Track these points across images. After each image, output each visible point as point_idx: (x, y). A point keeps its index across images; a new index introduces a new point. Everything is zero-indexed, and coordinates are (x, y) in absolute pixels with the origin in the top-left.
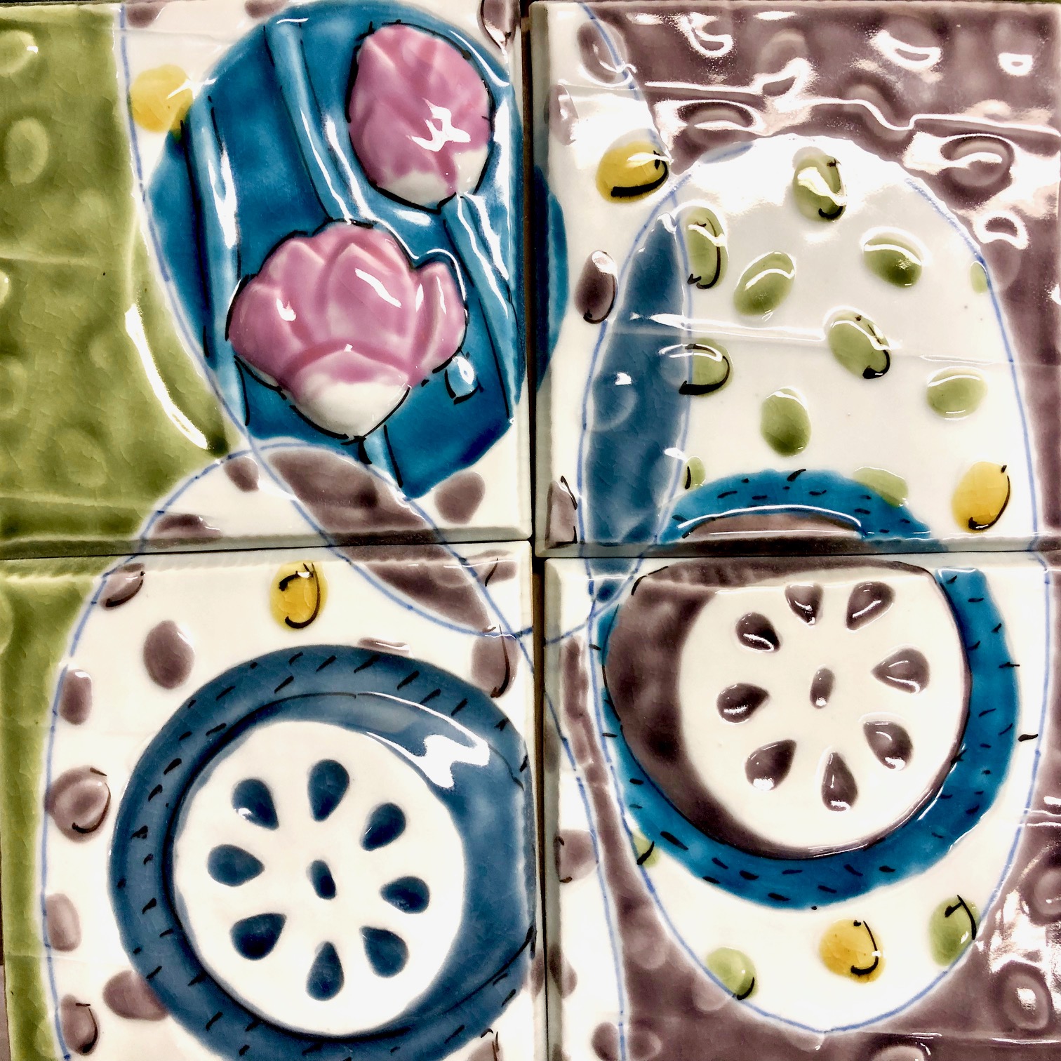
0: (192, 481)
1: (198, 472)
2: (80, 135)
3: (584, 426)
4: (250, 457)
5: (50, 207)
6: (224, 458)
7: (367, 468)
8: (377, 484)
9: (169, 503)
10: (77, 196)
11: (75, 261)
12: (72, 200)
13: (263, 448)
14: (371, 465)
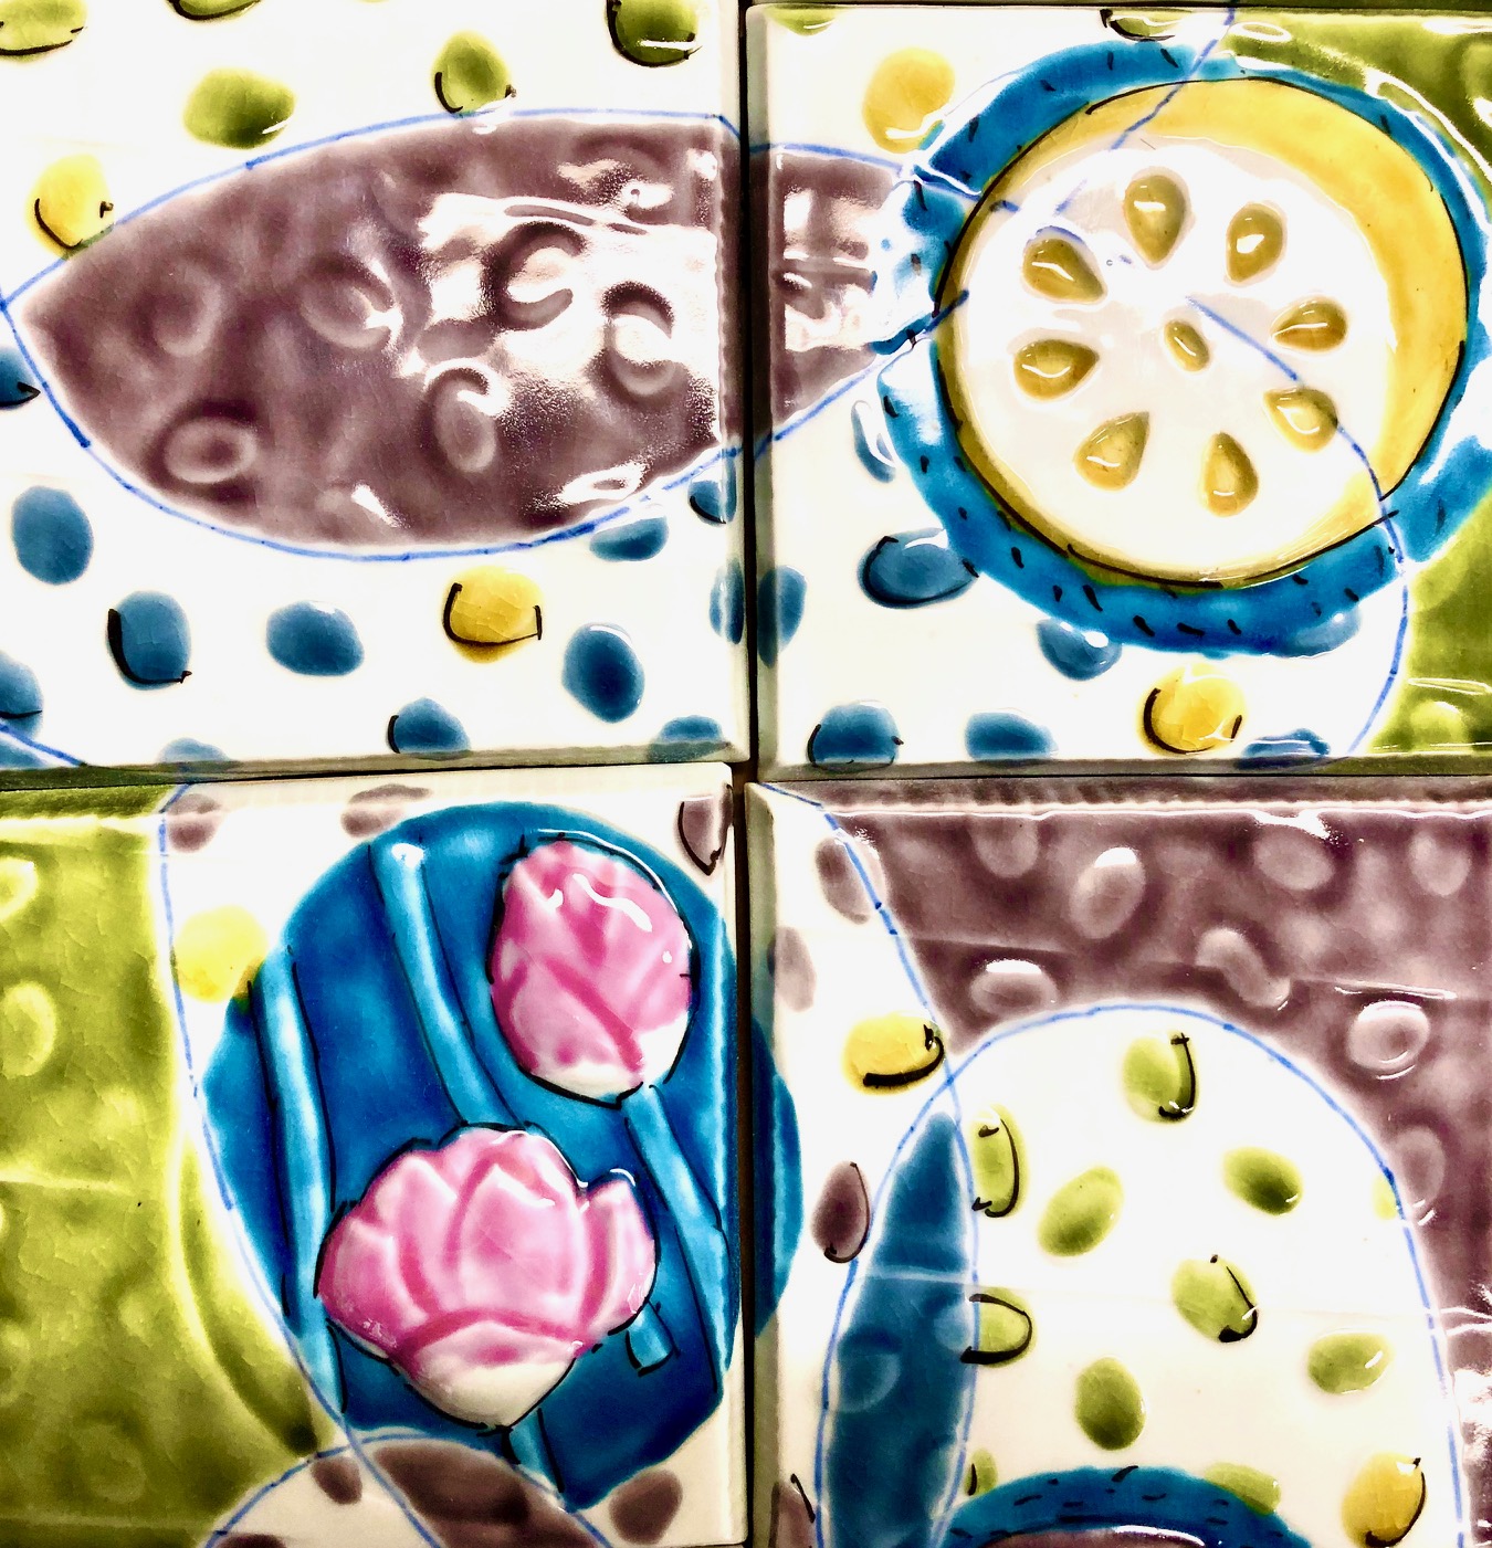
0: (266, 1489)
1: (275, 1477)
2: (102, 1010)
3: (825, 1405)
4: (348, 1454)
5: (60, 1110)
6: (310, 1456)
7: (514, 1468)
8: (529, 1489)
9: (234, 1521)
10: (99, 1095)
11: (97, 1186)
12: (93, 1099)
13: (367, 1441)
14: (519, 1466)
